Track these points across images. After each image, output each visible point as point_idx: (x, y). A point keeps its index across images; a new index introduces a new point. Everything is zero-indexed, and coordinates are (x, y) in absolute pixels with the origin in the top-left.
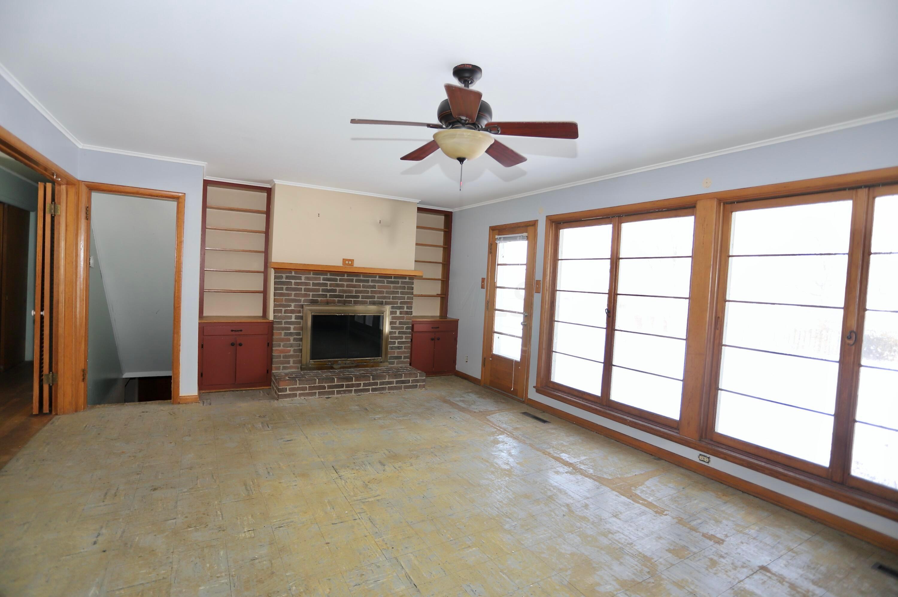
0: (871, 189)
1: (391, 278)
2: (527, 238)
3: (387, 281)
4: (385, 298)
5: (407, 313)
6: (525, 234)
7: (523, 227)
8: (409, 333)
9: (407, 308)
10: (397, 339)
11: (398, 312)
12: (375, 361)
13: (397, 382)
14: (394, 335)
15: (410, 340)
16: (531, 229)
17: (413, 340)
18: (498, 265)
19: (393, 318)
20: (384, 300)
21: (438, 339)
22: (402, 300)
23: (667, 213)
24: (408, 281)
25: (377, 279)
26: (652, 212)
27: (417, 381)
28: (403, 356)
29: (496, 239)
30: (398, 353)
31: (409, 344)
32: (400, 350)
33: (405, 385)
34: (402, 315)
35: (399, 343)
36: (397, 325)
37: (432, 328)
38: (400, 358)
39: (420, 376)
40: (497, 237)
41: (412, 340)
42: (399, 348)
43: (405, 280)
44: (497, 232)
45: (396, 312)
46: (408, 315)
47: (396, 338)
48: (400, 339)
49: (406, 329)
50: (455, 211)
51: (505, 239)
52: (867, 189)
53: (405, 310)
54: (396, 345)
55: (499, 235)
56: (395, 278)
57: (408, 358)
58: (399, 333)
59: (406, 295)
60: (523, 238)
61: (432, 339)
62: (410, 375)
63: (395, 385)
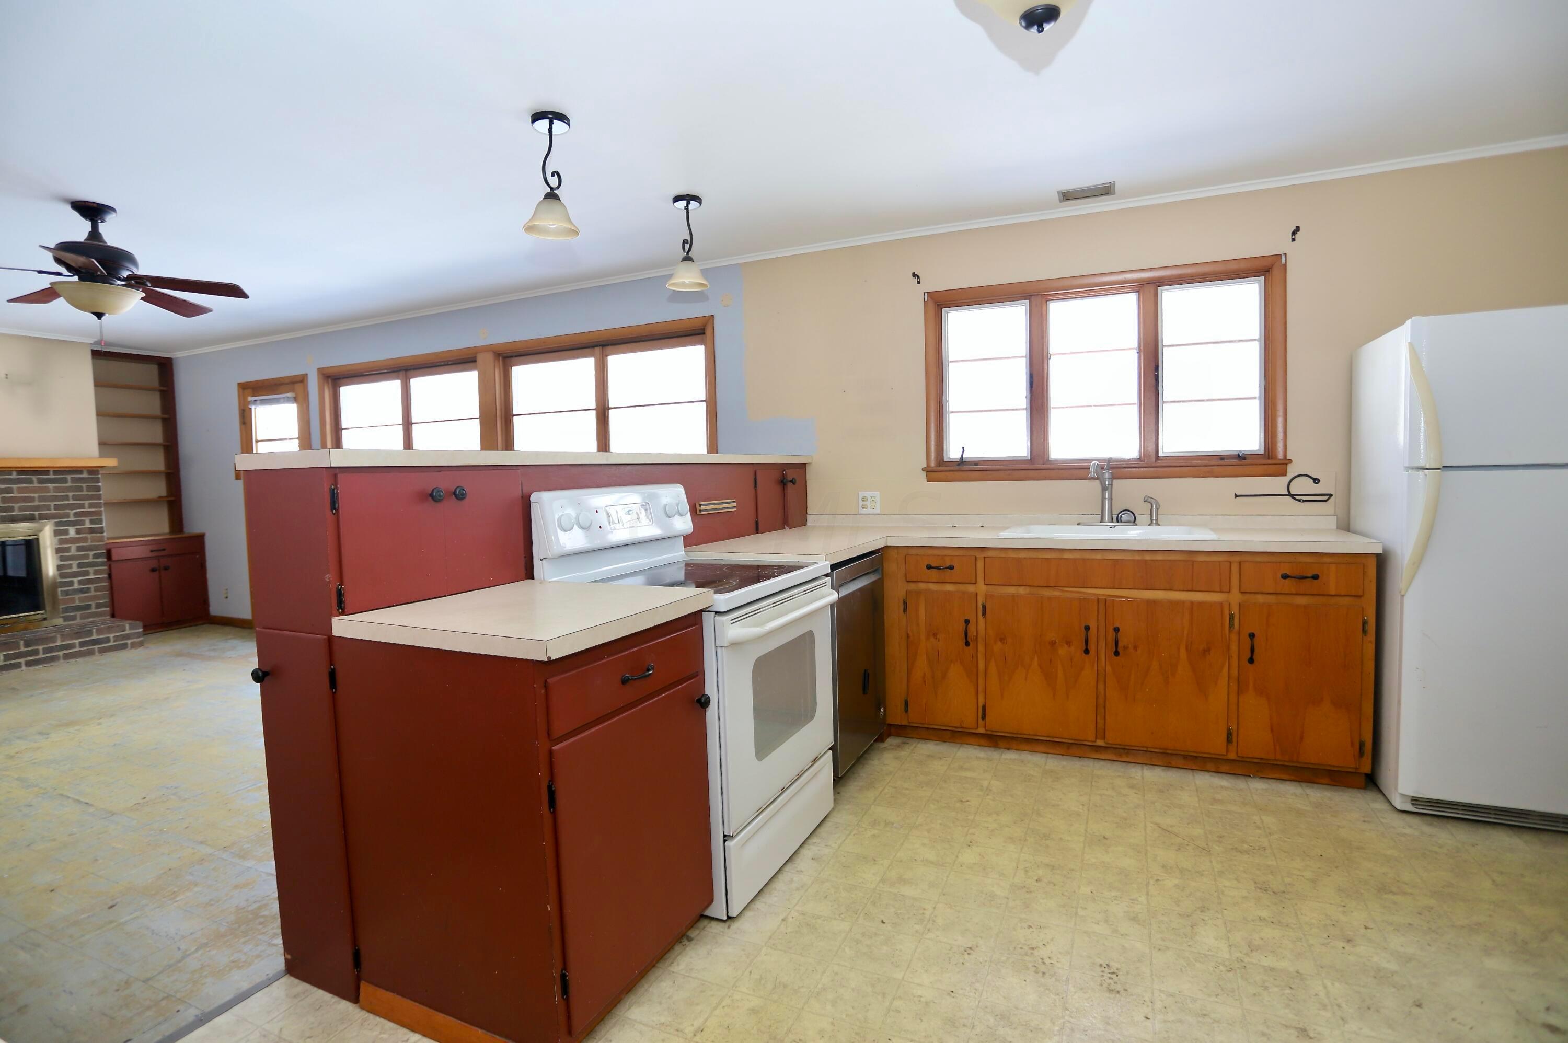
0: (604, 348)
1: (47, 472)
2: (295, 400)
3: (38, 479)
4: (37, 508)
5: (92, 531)
6: (290, 395)
7: (287, 384)
8: (102, 564)
9: (92, 522)
10: (75, 577)
11: (72, 532)
12: (31, 618)
13: (82, 644)
14: (69, 571)
15: (106, 576)
16: (298, 387)
17: (114, 577)
18: (257, 441)
19: (61, 542)
20: (36, 513)
21: (166, 569)
22: (78, 510)
23: (453, 366)
24: (88, 478)
25: (14, 476)
26: (439, 366)
27: (127, 637)
28: (93, 604)
29: (249, 403)
30: (81, 599)
31: (106, 582)
32: (86, 595)
33: (100, 646)
34: (81, 536)
35: (80, 582)
36: (73, 552)
37: (152, 551)
38: (88, 607)
39: (130, 629)
40: (250, 399)
41: (110, 576)
42: (81, 591)
43: (81, 476)
44: (249, 391)
45: (66, 532)
46: (96, 533)
47: (75, 575)
48: (84, 576)
49: (93, 558)
50: (176, 356)
51: (264, 402)
52: (601, 347)
53: (88, 525)
54: (76, 586)
55: (253, 396)
56: (56, 472)
57: (106, 607)
58: (79, 565)
59: (87, 500)
60: (288, 400)
61: (153, 570)
62: (109, 630)
63: (77, 649)
